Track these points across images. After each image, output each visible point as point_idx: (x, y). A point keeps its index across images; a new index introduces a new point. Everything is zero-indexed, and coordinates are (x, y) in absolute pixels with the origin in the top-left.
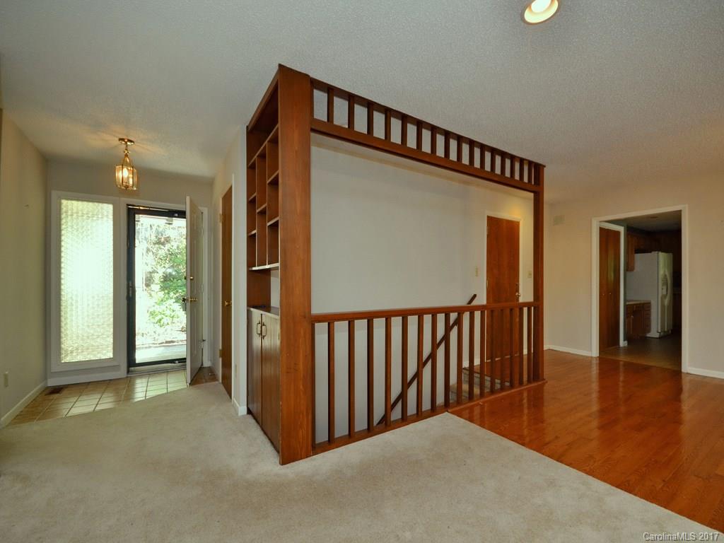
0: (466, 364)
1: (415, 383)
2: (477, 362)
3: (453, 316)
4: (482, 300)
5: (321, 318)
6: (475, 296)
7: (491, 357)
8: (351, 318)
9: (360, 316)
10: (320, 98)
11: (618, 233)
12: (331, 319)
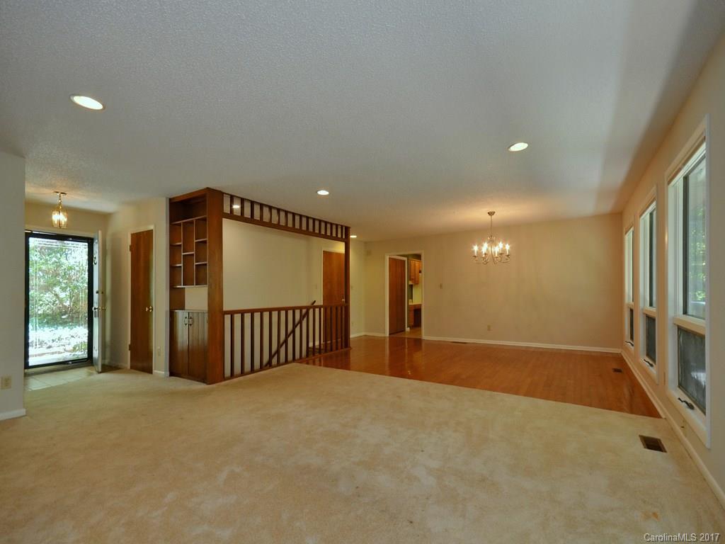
0: (311, 345)
1: (276, 356)
2: (317, 343)
3: (304, 311)
4: (320, 302)
5: (227, 313)
6: (315, 302)
7: (325, 340)
8: (242, 313)
9: (247, 311)
10: (227, 201)
11: (405, 261)
12: (232, 313)
